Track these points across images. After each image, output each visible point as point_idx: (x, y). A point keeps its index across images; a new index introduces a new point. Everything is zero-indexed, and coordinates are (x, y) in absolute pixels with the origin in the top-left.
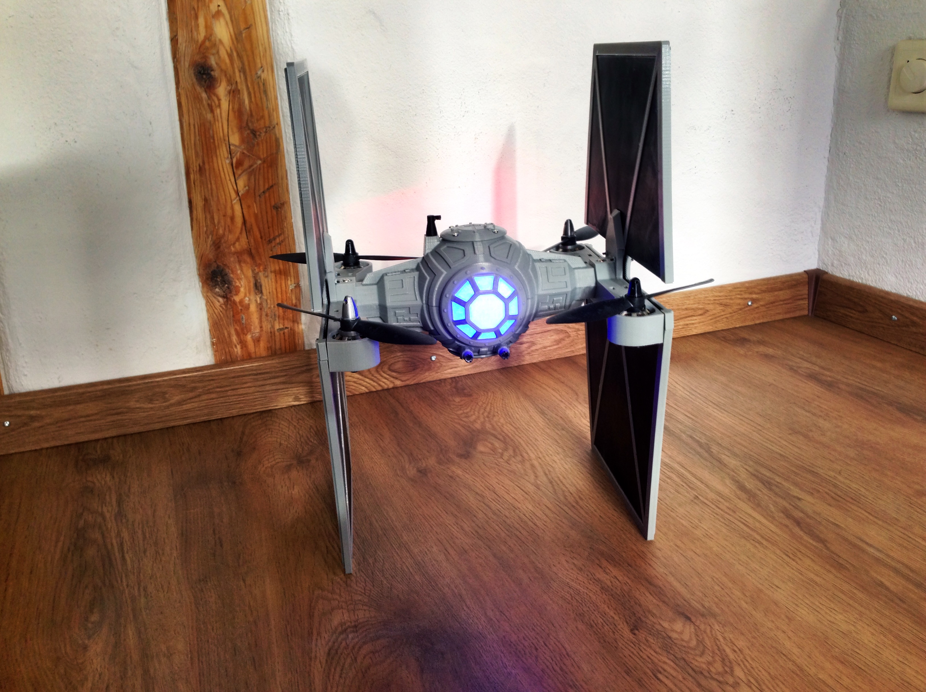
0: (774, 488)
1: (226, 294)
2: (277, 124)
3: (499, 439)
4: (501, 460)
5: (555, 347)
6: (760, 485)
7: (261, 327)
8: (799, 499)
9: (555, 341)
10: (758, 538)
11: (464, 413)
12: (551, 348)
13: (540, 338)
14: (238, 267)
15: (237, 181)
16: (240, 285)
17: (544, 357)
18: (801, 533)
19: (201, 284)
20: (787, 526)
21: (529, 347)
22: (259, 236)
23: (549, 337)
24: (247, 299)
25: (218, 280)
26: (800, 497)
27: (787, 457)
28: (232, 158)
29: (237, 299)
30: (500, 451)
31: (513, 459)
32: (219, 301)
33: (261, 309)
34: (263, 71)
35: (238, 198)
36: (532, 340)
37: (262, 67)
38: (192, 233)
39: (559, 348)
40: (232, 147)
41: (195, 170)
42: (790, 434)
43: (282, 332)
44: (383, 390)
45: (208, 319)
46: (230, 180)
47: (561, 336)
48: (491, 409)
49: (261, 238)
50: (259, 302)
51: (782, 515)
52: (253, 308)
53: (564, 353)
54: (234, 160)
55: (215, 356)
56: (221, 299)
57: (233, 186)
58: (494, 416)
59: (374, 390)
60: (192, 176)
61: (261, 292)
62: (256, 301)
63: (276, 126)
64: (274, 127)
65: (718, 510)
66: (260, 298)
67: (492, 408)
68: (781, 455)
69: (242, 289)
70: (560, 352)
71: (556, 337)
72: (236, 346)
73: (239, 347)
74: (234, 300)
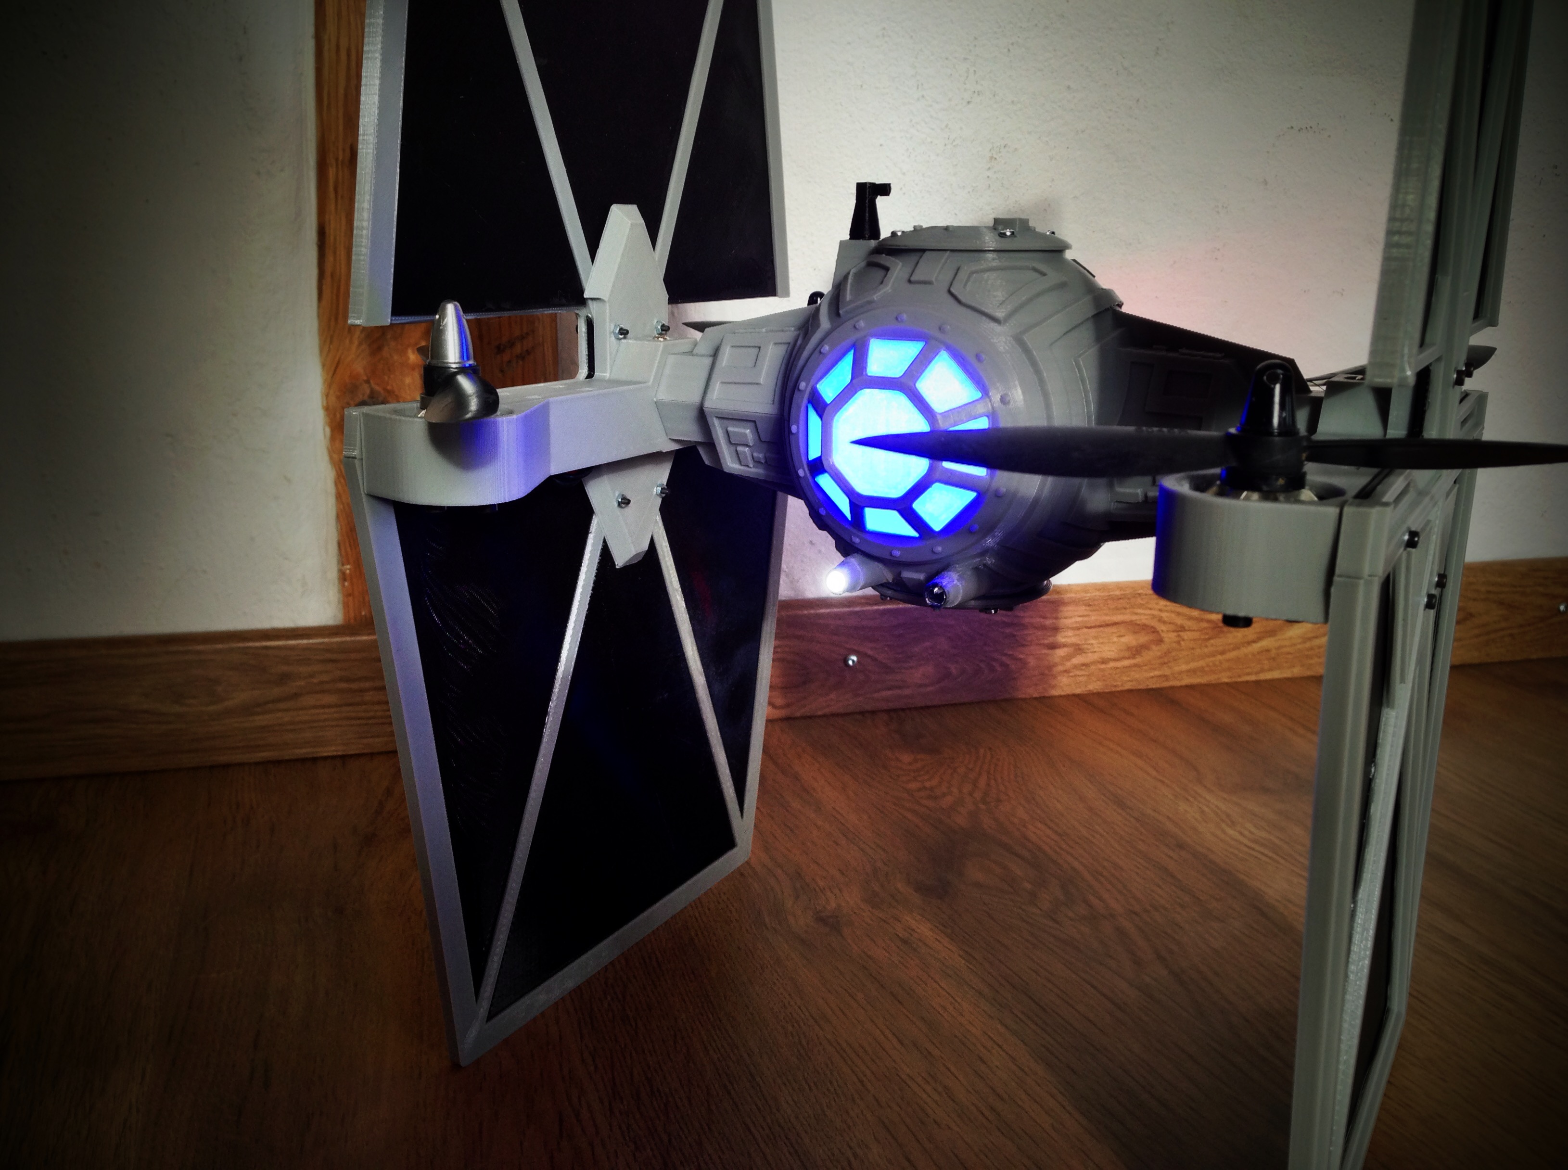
4: (1032, 909)
5: (1126, 663)
9: (1129, 649)
11: (925, 788)
12: (1119, 664)
13: (1096, 638)
17: (1099, 683)
21: (1069, 657)
23: (1115, 639)
30: (1027, 885)
31: (1064, 909)
36: (1073, 640)
39: (1136, 665)
41: (341, 158)
47: (1143, 638)
53: (1147, 679)
55: (346, 605)
58: (999, 801)
60: (332, 172)
70: (1137, 676)
71: (1130, 640)
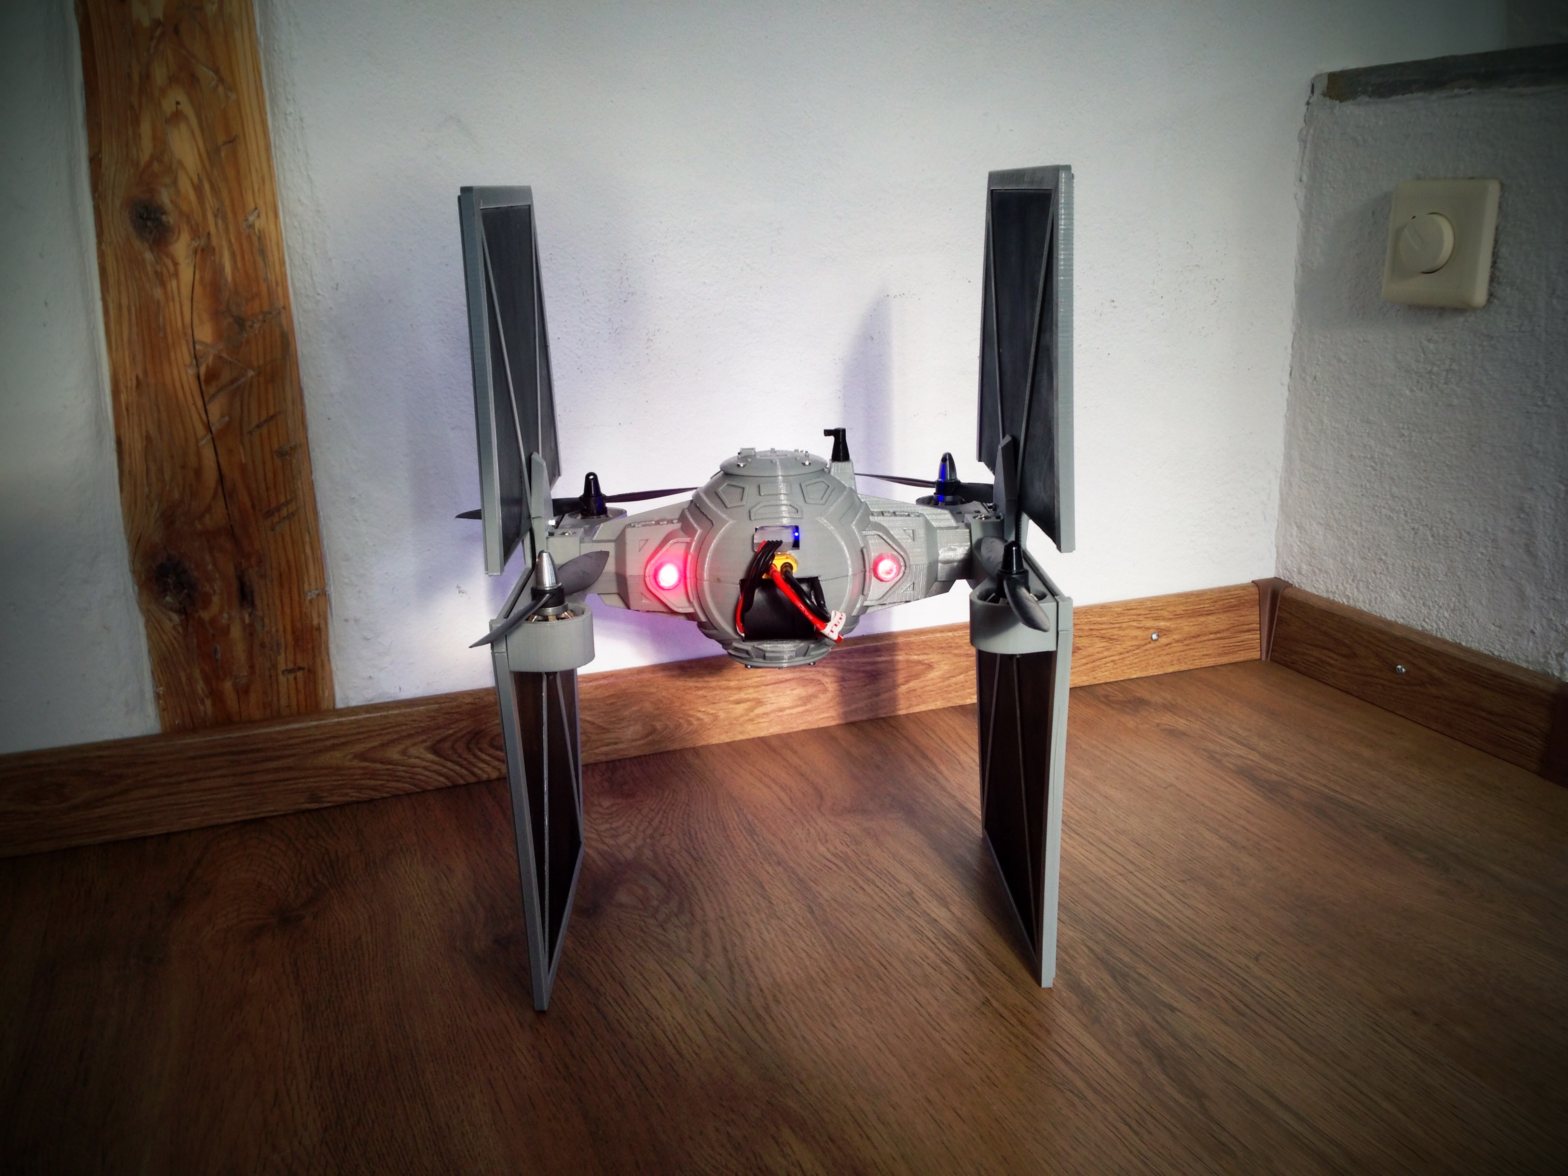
0: (1132, 985)
1: (184, 608)
2: (284, 308)
3: (658, 880)
4: (652, 921)
5: (800, 709)
6: (1108, 978)
7: (252, 667)
8: (1173, 1009)
9: (800, 698)
10: (1081, 1084)
11: (611, 828)
12: (794, 711)
13: (773, 692)
14: (208, 558)
15: (208, 407)
16: (211, 591)
17: (779, 727)
18: (1162, 1078)
19: (136, 588)
20: (1139, 1064)
21: (751, 709)
22: (249, 504)
23: (789, 692)
24: (225, 615)
25: (170, 581)
26: (1175, 1004)
27: (1168, 927)
28: (198, 366)
29: (205, 615)
30: (655, 903)
31: (674, 919)
32: (170, 620)
33: (251, 634)
34: (259, 216)
35: (209, 437)
36: (755, 695)
37: (256, 208)
38: (121, 497)
39: (807, 711)
40: (198, 347)
41: (129, 385)
42: (1182, 881)
43: (291, 677)
44: (479, 782)
45: (149, 651)
46: (195, 404)
47: (811, 690)
48: (661, 822)
49: (253, 507)
50: (247, 621)
51: (1134, 1040)
52: (236, 632)
53: (817, 720)
54: (203, 370)
55: (162, 719)
56: (175, 617)
57: (200, 417)
58: (663, 835)
59: (462, 782)
60: (123, 397)
61: (253, 605)
62: (242, 620)
63: (283, 311)
64: (279, 313)
65: (1020, 1028)
66: (250, 615)
67: (664, 821)
68: (1157, 920)
69: (216, 599)
70: (810, 719)
71: (800, 691)
72: (203, 702)
73: (208, 703)
74: (200, 617)
